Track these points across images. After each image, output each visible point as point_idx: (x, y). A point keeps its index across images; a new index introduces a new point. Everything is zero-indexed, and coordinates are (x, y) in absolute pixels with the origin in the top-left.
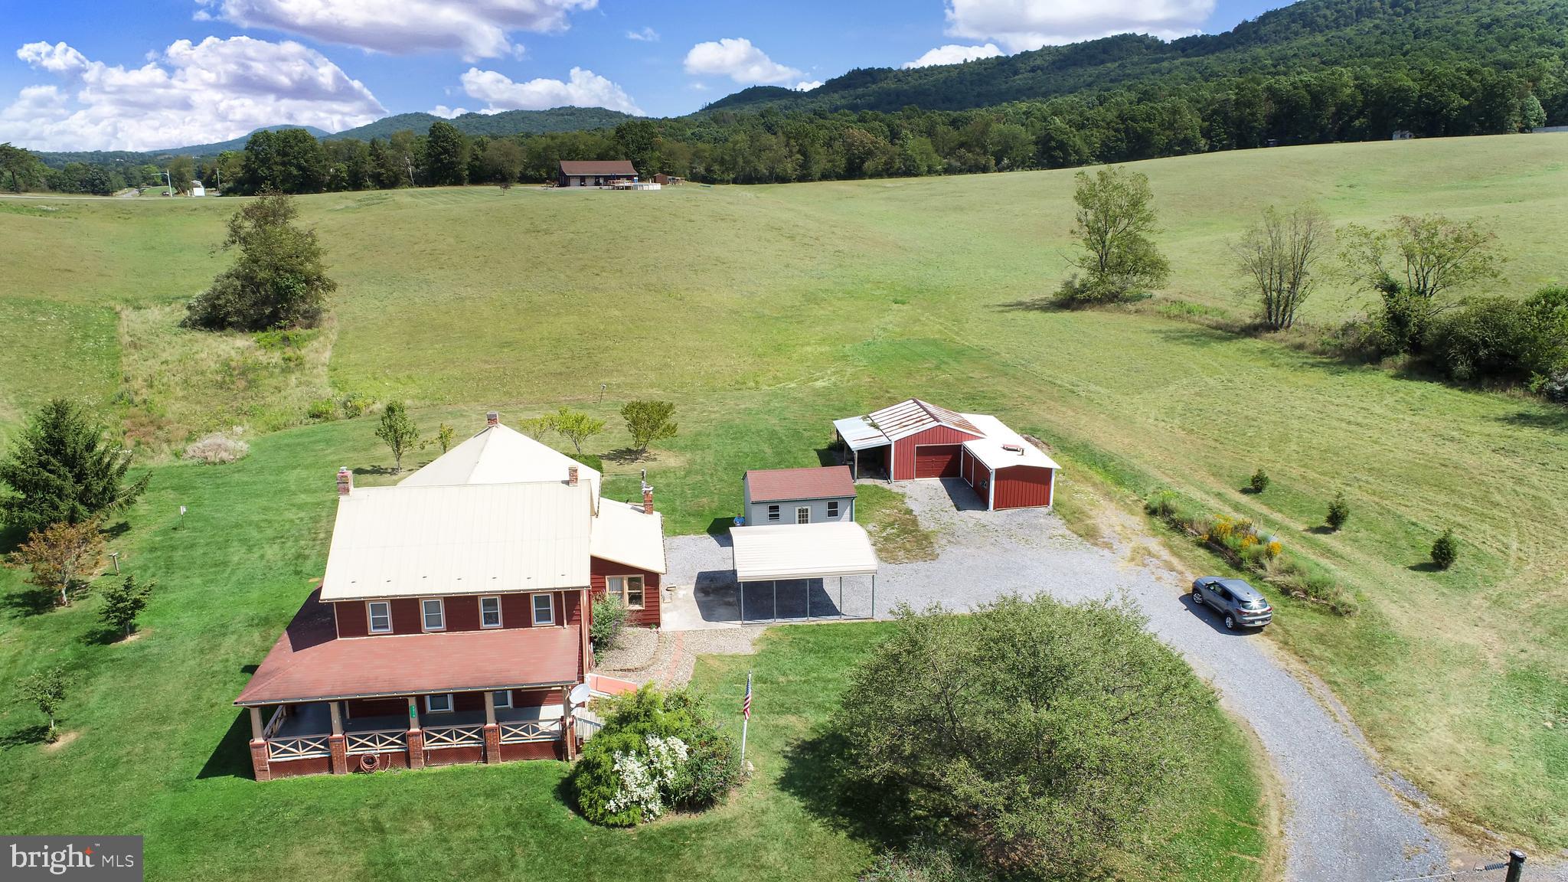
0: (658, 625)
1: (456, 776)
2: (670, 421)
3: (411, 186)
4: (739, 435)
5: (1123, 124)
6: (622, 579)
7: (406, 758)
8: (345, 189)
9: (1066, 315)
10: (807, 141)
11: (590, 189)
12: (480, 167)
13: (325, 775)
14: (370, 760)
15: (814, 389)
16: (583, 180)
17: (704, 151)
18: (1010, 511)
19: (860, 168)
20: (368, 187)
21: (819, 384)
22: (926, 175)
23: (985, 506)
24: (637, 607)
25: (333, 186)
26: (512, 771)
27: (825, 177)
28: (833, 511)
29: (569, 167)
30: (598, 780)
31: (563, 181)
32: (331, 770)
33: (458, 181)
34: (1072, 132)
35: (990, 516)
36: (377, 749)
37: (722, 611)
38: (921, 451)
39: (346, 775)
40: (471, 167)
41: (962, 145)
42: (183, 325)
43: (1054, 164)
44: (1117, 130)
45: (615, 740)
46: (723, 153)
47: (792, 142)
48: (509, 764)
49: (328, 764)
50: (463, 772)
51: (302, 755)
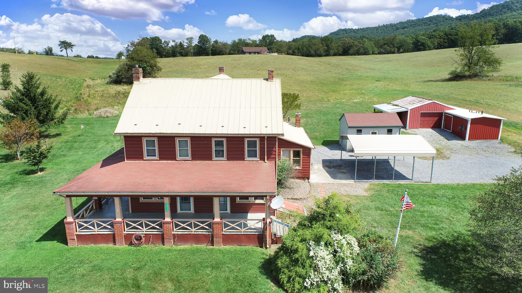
0: (308, 178)
1: (193, 252)
2: (298, 102)
3: (192, 56)
4: (325, 114)
5: (446, 37)
6: (290, 151)
7: (162, 238)
8: (170, 57)
10: (329, 42)
11: (252, 55)
12: (215, 50)
13: (111, 245)
14: (139, 238)
15: (354, 102)
16: (250, 53)
17: (292, 45)
19: (347, 51)
20: (178, 56)
21: (355, 101)
22: (371, 55)
23: (463, 138)
24: (298, 168)
26: (229, 252)
27: (335, 55)
28: (390, 131)
29: (245, 49)
31: (244, 53)
32: (114, 242)
33: (207, 54)
34: (427, 39)
35: (466, 142)
36: (144, 231)
37: (340, 175)
39: (122, 246)
40: (212, 50)
41: (385, 44)
42: (107, 83)
43: (419, 50)
44: (444, 39)
45: (308, 233)
46: (299, 46)
47: (324, 42)
48: (228, 247)
49: (113, 239)
50: (198, 250)
51: (96, 231)
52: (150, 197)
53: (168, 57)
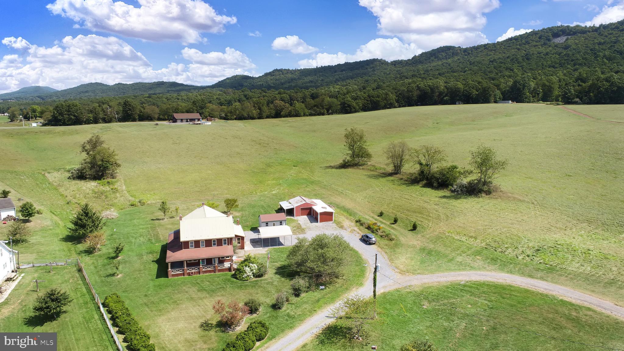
0: (244, 249)
1: (210, 275)
2: (236, 204)
3: (116, 122)
4: (254, 207)
5: (369, 98)
6: (236, 240)
7: (199, 273)
8: (92, 123)
9: (343, 170)
10: (261, 105)
11: (184, 123)
12: (143, 115)
13: (183, 276)
14: (192, 273)
15: (272, 194)
16: (182, 120)
17: (225, 109)
18: (323, 223)
19: (280, 114)
20: (100, 122)
21: (274, 192)
22: (303, 116)
23: (317, 222)
24: (239, 245)
25: (87, 122)
26: (221, 274)
27: (268, 117)
28: (281, 224)
29: (176, 116)
30: (241, 272)
31: (175, 121)
32: (184, 276)
33: (134, 120)
34: (352, 101)
35: (319, 224)
36: (193, 271)
37: (257, 246)
38: (302, 209)
39: (186, 276)
40: (139, 115)
41: (315, 106)
42: (69, 178)
43: (347, 112)
44: (367, 101)
45: (243, 264)
46: (231, 109)
47: (256, 105)
48: (220, 273)
49: (184, 274)
51: (178, 272)
52: (191, 261)
53: (89, 123)
